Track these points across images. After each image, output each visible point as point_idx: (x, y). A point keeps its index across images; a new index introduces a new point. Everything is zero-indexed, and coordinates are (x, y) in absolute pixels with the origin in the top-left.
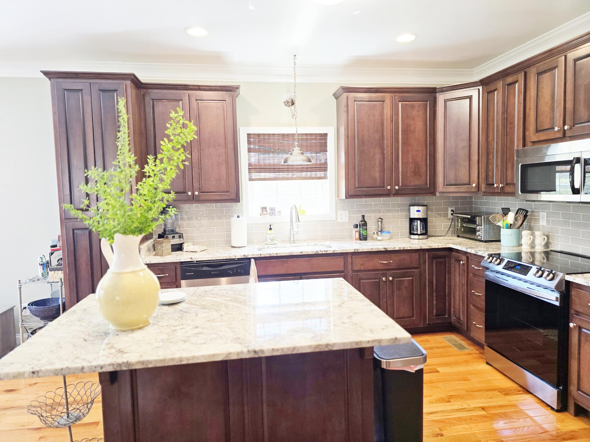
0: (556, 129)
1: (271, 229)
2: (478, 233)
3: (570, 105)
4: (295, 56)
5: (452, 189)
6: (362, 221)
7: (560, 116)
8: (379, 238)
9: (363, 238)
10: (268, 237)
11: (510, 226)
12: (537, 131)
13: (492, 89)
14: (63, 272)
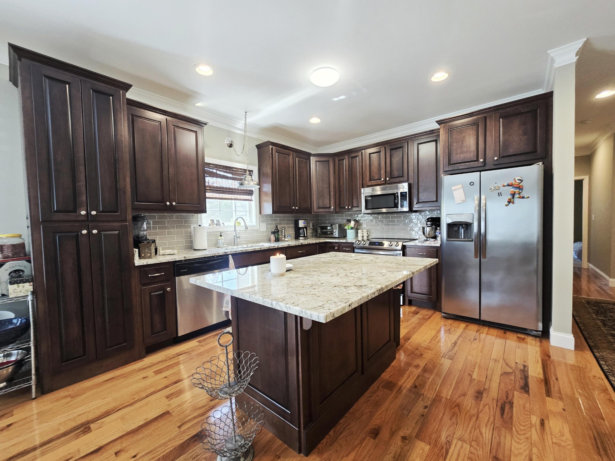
0: (383, 179)
1: (221, 236)
2: (334, 234)
3: (388, 169)
4: (246, 112)
5: (321, 210)
6: (276, 229)
7: (383, 174)
8: (286, 240)
9: (277, 240)
10: (220, 242)
11: (352, 228)
12: (370, 180)
13: (342, 158)
14: (32, 284)
